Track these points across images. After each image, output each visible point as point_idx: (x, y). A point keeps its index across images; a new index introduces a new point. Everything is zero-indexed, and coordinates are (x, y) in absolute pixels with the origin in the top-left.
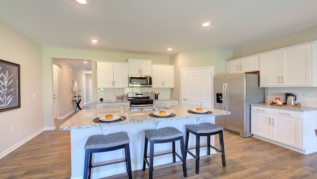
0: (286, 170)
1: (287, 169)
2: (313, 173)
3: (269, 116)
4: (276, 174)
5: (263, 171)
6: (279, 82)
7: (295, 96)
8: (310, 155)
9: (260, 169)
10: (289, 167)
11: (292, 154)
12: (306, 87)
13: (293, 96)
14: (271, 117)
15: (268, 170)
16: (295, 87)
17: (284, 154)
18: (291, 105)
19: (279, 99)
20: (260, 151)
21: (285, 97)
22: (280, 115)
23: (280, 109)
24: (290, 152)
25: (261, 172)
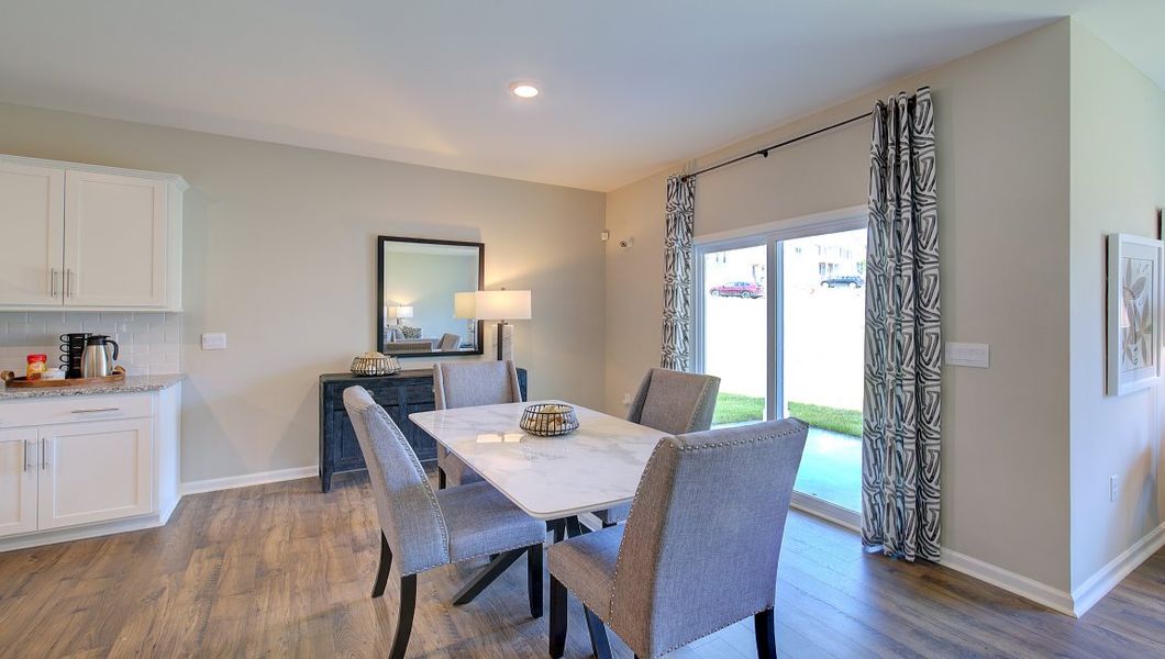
0: (166, 592)
1: (164, 589)
2: (221, 555)
3: (23, 435)
4: (153, 622)
5: (111, 646)
6: (53, 293)
7: (114, 343)
8: (174, 519)
9: (91, 648)
10: (165, 580)
11: (130, 543)
12: (137, 313)
13: (105, 343)
14: (31, 435)
15: (120, 630)
16: (100, 313)
17: (107, 558)
18: (99, 375)
19: (44, 359)
20: (17, 594)
21: (65, 348)
22: (74, 417)
23: (78, 396)
24: (117, 541)
25: (110, 651)
